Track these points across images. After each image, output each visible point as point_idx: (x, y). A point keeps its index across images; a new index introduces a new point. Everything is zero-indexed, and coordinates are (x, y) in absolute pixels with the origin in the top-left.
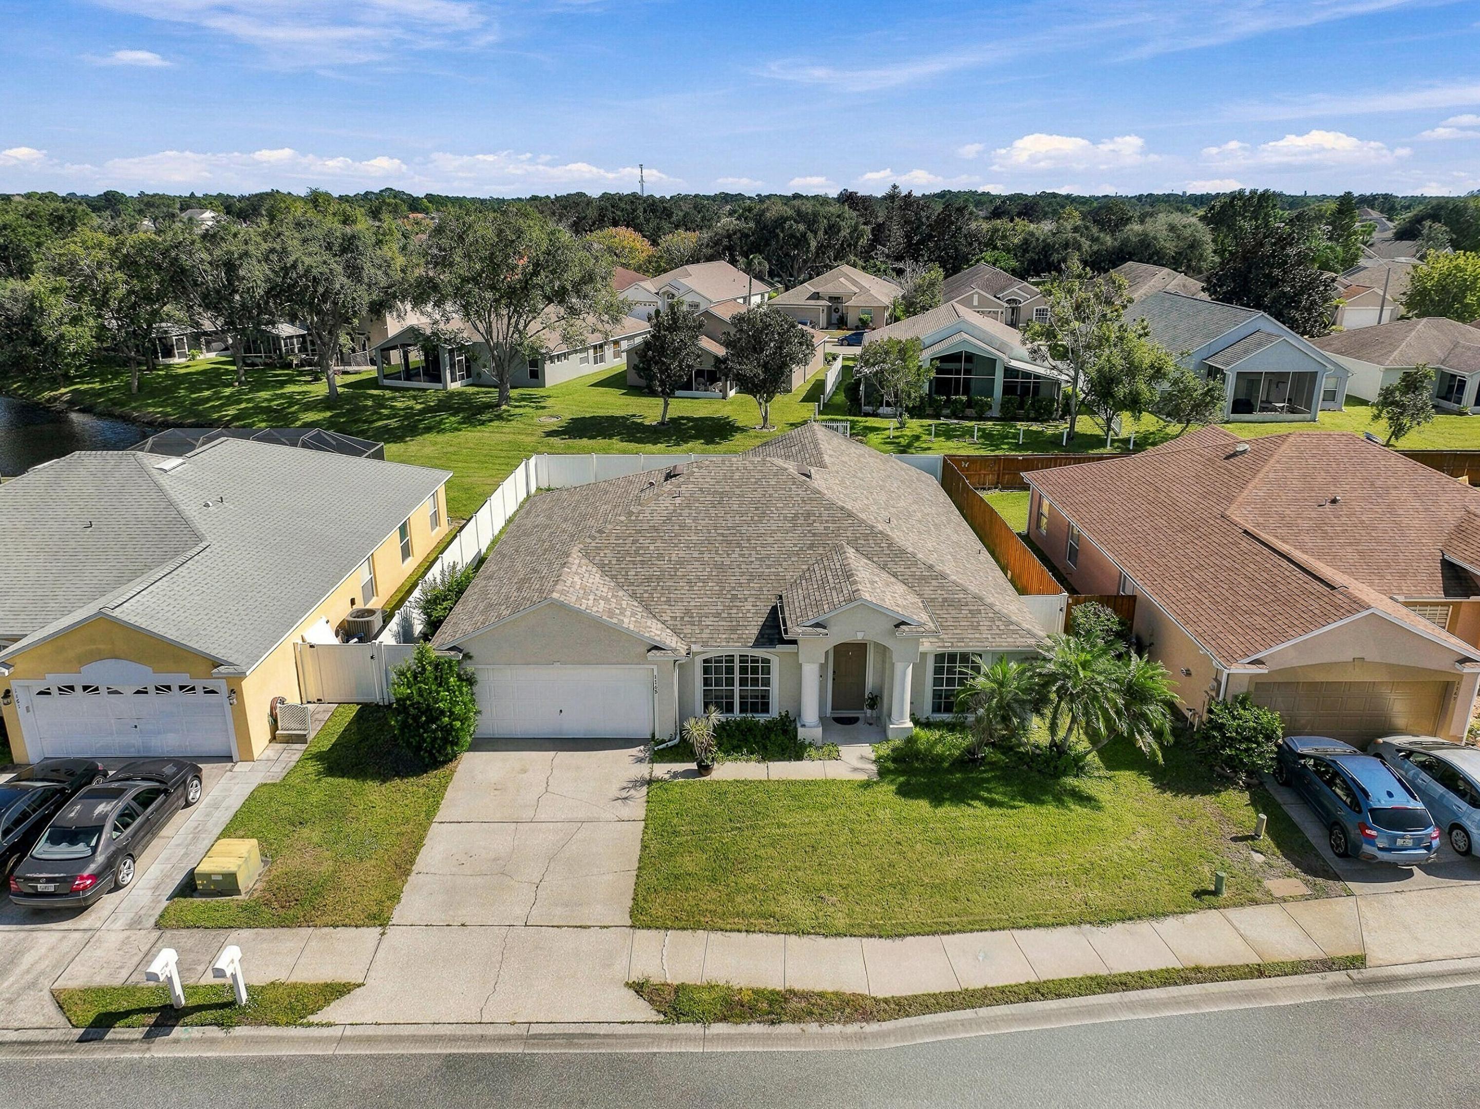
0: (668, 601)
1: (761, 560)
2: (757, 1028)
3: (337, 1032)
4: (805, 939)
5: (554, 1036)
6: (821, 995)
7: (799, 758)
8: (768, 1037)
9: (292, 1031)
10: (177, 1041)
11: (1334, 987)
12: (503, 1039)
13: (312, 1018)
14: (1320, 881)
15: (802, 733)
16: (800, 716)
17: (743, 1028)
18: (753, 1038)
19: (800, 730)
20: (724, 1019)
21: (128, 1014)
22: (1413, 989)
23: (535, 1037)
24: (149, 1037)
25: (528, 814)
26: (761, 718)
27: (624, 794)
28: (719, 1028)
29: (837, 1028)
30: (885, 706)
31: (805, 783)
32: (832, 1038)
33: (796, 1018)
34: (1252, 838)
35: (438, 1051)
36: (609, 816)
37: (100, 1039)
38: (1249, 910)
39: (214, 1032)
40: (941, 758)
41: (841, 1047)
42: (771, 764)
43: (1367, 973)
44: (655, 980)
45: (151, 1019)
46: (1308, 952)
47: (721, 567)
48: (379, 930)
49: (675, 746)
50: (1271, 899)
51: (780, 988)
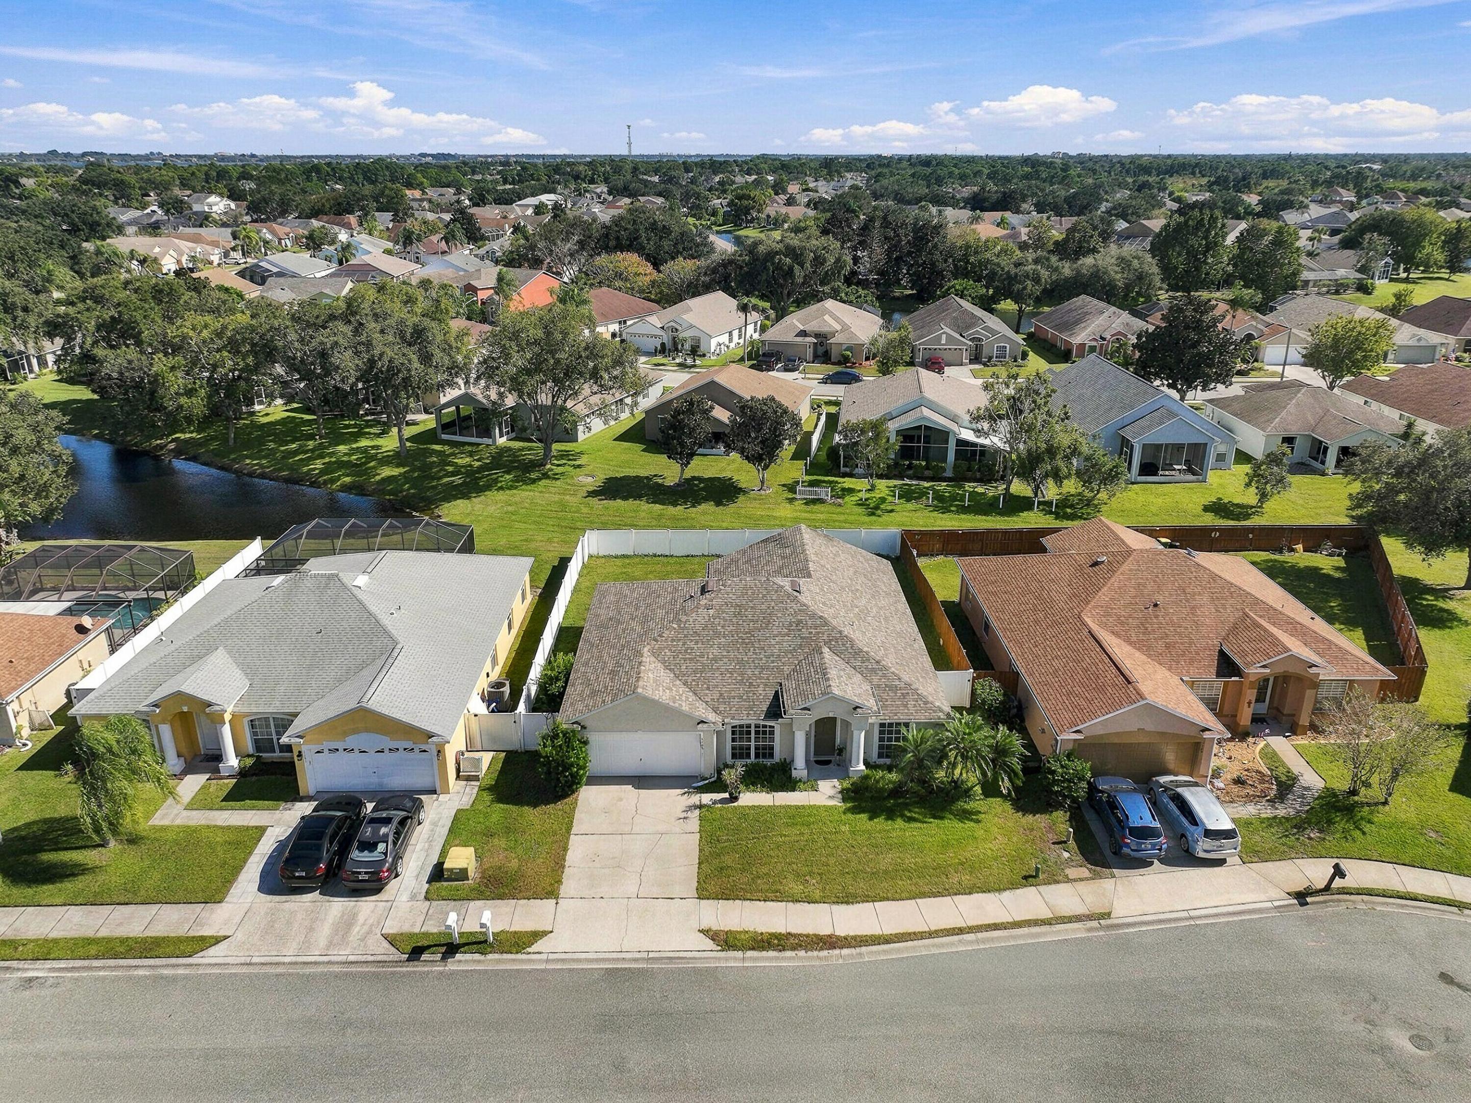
0: (708, 689)
1: (768, 657)
2: (771, 954)
3: (544, 957)
4: (798, 905)
5: (662, 958)
6: (807, 936)
7: (794, 790)
8: (777, 958)
9: (519, 956)
10: (460, 961)
11: (1090, 930)
12: (636, 960)
13: (529, 950)
14: (1098, 869)
15: (795, 774)
16: (793, 761)
17: (764, 953)
18: (771, 959)
19: (794, 772)
20: (753, 949)
21: (429, 947)
22: (1132, 930)
23: (652, 958)
24: (444, 958)
25: (627, 829)
26: (768, 762)
27: (684, 815)
28: (750, 954)
29: (815, 953)
30: (848, 754)
31: (797, 807)
32: (812, 958)
33: (793, 949)
34: (1065, 842)
35: (601, 966)
36: (678, 830)
37: (418, 960)
38: (1053, 886)
39: (477, 956)
40: (882, 790)
41: (817, 963)
42: (775, 794)
43: (1109, 922)
44: (715, 928)
45: (443, 949)
46: (1081, 910)
47: (740, 662)
48: (554, 901)
49: (715, 782)
50: (1068, 880)
51: (783, 932)
